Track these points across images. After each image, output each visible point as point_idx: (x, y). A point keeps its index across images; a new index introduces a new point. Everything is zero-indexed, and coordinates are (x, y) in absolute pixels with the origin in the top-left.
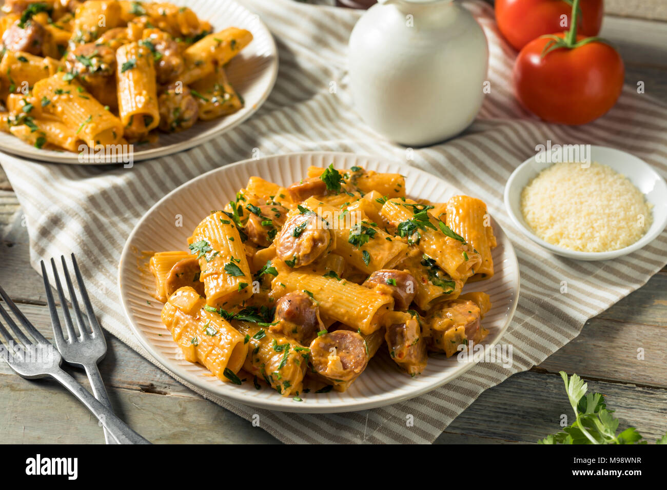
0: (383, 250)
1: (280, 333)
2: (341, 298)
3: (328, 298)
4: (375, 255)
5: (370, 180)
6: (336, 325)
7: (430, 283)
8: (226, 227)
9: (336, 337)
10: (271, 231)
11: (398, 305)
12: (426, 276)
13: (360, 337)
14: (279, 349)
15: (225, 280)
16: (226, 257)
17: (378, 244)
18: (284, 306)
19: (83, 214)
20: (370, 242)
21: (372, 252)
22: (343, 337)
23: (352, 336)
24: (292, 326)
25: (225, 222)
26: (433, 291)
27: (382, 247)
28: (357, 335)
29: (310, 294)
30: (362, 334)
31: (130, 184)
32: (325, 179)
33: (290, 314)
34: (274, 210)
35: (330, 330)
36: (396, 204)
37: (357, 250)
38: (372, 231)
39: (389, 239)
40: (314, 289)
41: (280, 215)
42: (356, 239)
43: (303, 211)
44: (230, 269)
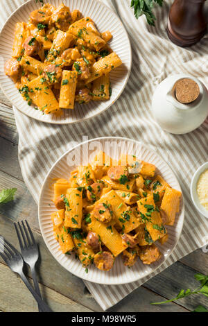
1: (87, 247)
2: (109, 243)
3: (105, 241)
6: (104, 248)
7: (145, 240)
8: (77, 197)
9: (104, 254)
10: (94, 201)
11: (128, 250)
12: (144, 236)
14: (84, 253)
15: (71, 223)
16: (74, 213)
17: (129, 224)
18: (90, 236)
19: (37, 150)
20: (127, 222)
21: (126, 226)
22: (107, 255)
23: (110, 256)
25: (78, 195)
26: (145, 243)
28: (112, 256)
29: (99, 237)
30: (114, 257)
31: (58, 134)
32: (120, 180)
33: (90, 244)
34: (99, 187)
35: (103, 251)
36: (142, 204)
37: (121, 224)
38: (129, 217)
39: (134, 223)
40: (102, 235)
41: (100, 190)
42: (121, 220)
43: (104, 205)
44: (73, 220)
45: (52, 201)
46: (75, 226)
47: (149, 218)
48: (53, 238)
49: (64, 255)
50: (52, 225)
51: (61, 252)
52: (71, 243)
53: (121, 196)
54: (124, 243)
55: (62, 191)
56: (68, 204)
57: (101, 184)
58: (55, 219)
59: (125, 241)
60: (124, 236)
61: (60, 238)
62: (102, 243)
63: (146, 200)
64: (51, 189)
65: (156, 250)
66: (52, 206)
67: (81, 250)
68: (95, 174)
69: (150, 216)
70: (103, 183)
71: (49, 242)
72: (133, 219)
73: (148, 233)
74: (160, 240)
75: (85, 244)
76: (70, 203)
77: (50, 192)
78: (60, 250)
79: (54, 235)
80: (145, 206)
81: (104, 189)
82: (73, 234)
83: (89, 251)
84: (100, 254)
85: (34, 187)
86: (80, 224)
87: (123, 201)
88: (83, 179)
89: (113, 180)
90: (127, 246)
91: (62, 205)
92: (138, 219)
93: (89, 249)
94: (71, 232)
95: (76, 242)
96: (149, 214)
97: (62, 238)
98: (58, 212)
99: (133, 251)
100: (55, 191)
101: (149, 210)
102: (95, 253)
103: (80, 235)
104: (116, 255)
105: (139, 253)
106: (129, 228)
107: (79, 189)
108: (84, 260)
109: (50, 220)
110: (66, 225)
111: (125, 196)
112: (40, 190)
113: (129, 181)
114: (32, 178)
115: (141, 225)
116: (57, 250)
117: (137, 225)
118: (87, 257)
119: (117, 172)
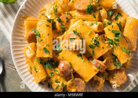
0: (100, 52)
1: (59, 75)
2: (81, 69)
3: (76, 68)
4: (97, 53)
5: (104, 2)
6: (76, 75)
7: (113, 64)
8: (47, 28)
9: (76, 81)
10: (64, 31)
11: (99, 74)
12: (112, 61)
13: (84, 83)
14: (57, 82)
15: (43, 53)
16: (45, 43)
17: (99, 49)
18: (62, 65)
20: (96, 48)
21: (96, 52)
22: (79, 81)
23: (82, 82)
24: (62, 75)
25: (48, 26)
26: (113, 67)
27: (100, 51)
28: (83, 82)
29: (71, 64)
30: (85, 82)
32: (87, 10)
33: (62, 72)
34: (67, 18)
35: (75, 78)
36: (109, 30)
37: (91, 50)
38: (98, 43)
39: (103, 48)
40: (73, 63)
41: (68, 21)
42: (91, 47)
43: (75, 32)
44: (45, 49)
45: (23, 37)
46: (46, 56)
47: (117, 42)
48: (27, 70)
49: (37, 85)
50: (25, 59)
51: (34, 83)
52: (44, 73)
53: (88, 25)
54: (94, 68)
55: (33, 26)
56: (39, 35)
57: (68, 16)
58: (27, 52)
59: (96, 66)
60: (95, 61)
61: (33, 69)
62: (74, 70)
63: (113, 27)
64: (22, 26)
65: (123, 73)
66: (24, 42)
67: (54, 79)
68: (62, 8)
69: (118, 40)
70: (71, 15)
71: (23, 74)
72: (102, 44)
73: (116, 57)
74: (124, 65)
75: (57, 73)
76: (41, 34)
77: (21, 29)
78: (33, 81)
79: (27, 67)
80: (113, 31)
81: (72, 20)
82: (45, 64)
83: (62, 79)
84: (72, 81)
85: (6, 27)
86: (51, 53)
87: (91, 29)
88: (51, 14)
89: (79, 11)
90: (98, 71)
91: (33, 39)
92: (107, 45)
93: (62, 77)
94: (43, 62)
95: (49, 71)
96: (117, 38)
97: (35, 69)
98: (30, 46)
99: (103, 76)
100: (26, 27)
101: (117, 35)
102: (67, 81)
103: (52, 64)
104: (87, 81)
105: (108, 78)
106: (99, 54)
107: (49, 21)
108: (57, 88)
109: (22, 54)
110: (38, 56)
111: (93, 24)
112: (11, 29)
113: (95, 12)
114: (4, 18)
115: (109, 51)
116: (31, 81)
117: (106, 50)
118: (60, 84)
119: (83, 4)
